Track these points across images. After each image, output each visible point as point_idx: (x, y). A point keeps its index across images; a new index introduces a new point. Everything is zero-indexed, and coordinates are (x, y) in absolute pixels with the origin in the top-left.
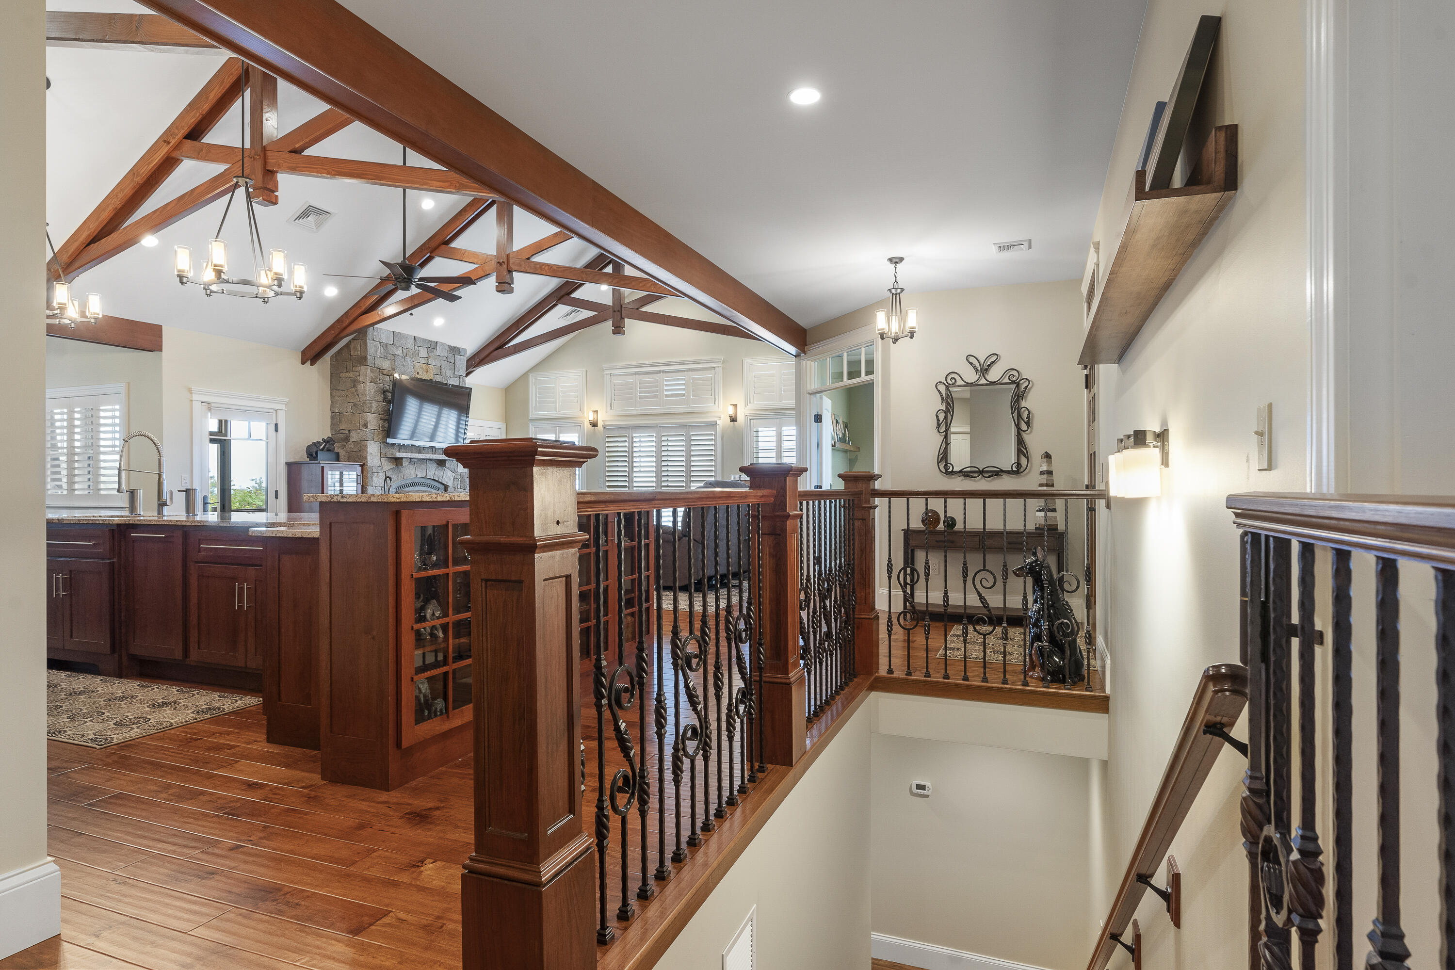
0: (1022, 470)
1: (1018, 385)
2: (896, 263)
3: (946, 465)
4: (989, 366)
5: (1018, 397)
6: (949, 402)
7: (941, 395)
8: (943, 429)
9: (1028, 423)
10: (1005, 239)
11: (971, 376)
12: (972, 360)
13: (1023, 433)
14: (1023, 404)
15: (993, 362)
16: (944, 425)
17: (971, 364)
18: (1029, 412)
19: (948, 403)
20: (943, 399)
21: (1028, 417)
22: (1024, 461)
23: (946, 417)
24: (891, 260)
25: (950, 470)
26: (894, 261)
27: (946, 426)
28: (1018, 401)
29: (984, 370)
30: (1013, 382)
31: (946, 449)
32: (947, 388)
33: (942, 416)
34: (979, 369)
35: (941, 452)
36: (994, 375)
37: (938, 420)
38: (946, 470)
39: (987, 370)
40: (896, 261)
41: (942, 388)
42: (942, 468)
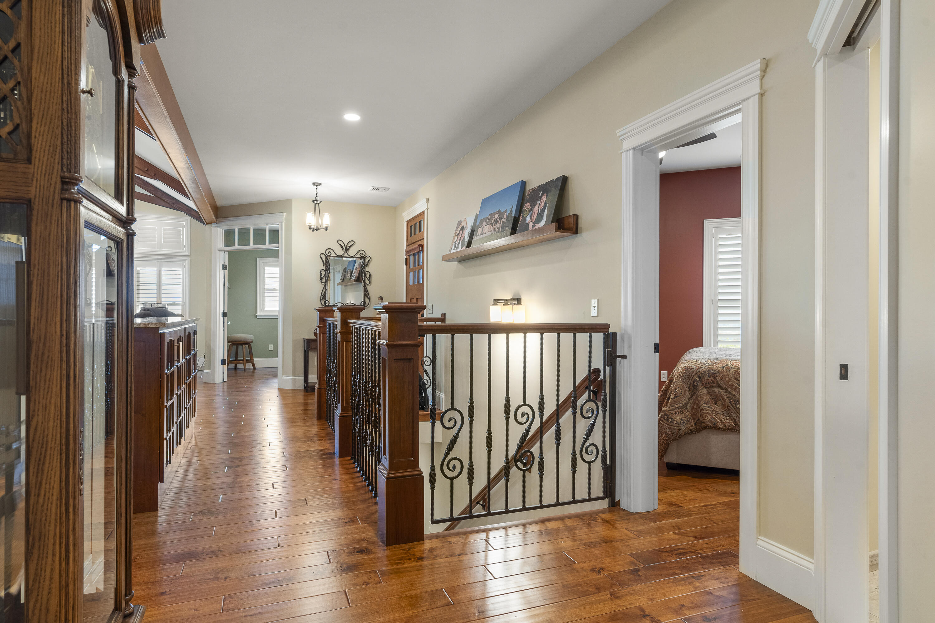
0: (366, 305)
1: (364, 260)
2: (317, 186)
3: (325, 302)
4: (349, 247)
5: (365, 265)
6: (327, 264)
7: (323, 261)
8: (324, 281)
9: (369, 280)
10: (377, 185)
11: (340, 252)
12: (340, 242)
13: (366, 285)
14: (367, 269)
15: (351, 245)
16: (325, 278)
17: (340, 245)
18: (370, 274)
19: (326, 266)
20: (324, 263)
21: (370, 277)
22: (367, 300)
23: (325, 274)
24: (314, 184)
25: (328, 304)
26: (316, 184)
27: (326, 279)
28: (364, 268)
29: (347, 249)
30: (362, 257)
31: (325, 292)
32: (326, 258)
33: (323, 273)
34: (344, 248)
35: (322, 294)
36: (352, 252)
37: (321, 275)
38: (325, 304)
39: (348, 249)
40: (317, 185)
41: (323, 257)
42: (323, 303)
